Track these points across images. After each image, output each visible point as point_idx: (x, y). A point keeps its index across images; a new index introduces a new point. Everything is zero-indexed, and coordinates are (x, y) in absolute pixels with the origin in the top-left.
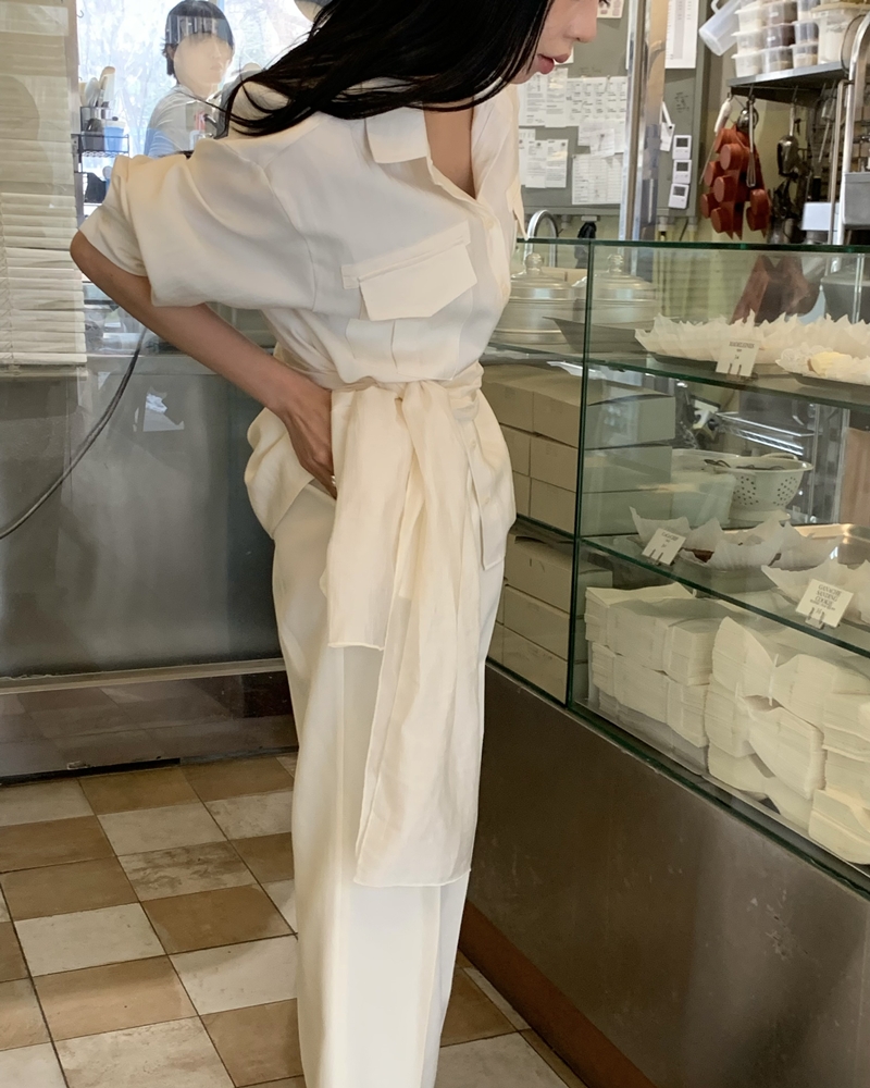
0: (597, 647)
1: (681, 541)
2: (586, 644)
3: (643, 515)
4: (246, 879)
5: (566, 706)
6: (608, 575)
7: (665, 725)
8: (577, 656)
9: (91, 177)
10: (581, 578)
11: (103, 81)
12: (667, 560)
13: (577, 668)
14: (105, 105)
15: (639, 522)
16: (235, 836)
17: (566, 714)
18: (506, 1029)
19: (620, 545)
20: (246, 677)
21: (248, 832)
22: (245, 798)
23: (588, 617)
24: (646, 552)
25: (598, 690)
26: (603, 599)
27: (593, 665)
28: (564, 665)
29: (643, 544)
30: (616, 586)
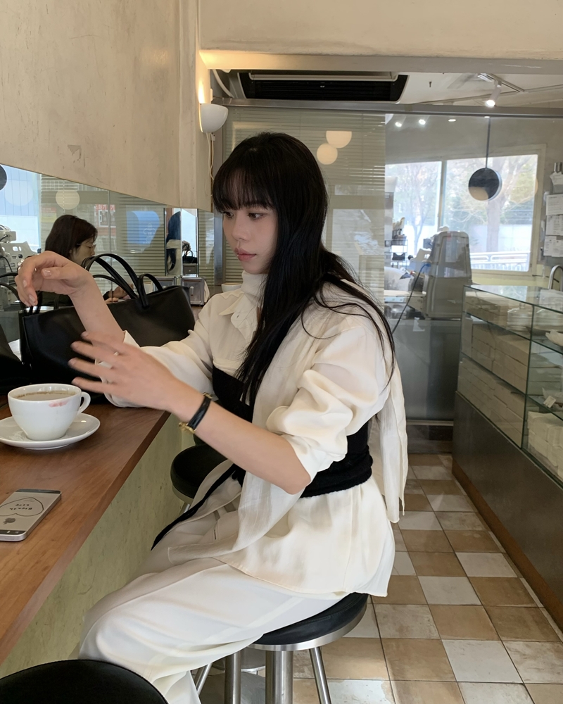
0: (530, 431)
1: (555, 400)
2: (528, 429)
3: (546, 389)
4: (421, 492)
5: (521, 449)
6: (537, 408)
7: (547, 458)
8: (525, 433)
9: (394, 254)
10: (527, 408)
11: (401, 222)
12: (550, 406)
13: (525, 437)
14: (401, 230)
15: (544, 392)
16: (419, 478)
17: (521, 451)
19: (538, 400)
20: (430, 426)
21: (424, 478)
22: (425, 467)
23: (528, 420)
24: (544, 403)
25: (531, 446)
26: (533, 415)
27: (529, 436)
28: (521, 435)
29: (545, 400)
30: (540, 412)
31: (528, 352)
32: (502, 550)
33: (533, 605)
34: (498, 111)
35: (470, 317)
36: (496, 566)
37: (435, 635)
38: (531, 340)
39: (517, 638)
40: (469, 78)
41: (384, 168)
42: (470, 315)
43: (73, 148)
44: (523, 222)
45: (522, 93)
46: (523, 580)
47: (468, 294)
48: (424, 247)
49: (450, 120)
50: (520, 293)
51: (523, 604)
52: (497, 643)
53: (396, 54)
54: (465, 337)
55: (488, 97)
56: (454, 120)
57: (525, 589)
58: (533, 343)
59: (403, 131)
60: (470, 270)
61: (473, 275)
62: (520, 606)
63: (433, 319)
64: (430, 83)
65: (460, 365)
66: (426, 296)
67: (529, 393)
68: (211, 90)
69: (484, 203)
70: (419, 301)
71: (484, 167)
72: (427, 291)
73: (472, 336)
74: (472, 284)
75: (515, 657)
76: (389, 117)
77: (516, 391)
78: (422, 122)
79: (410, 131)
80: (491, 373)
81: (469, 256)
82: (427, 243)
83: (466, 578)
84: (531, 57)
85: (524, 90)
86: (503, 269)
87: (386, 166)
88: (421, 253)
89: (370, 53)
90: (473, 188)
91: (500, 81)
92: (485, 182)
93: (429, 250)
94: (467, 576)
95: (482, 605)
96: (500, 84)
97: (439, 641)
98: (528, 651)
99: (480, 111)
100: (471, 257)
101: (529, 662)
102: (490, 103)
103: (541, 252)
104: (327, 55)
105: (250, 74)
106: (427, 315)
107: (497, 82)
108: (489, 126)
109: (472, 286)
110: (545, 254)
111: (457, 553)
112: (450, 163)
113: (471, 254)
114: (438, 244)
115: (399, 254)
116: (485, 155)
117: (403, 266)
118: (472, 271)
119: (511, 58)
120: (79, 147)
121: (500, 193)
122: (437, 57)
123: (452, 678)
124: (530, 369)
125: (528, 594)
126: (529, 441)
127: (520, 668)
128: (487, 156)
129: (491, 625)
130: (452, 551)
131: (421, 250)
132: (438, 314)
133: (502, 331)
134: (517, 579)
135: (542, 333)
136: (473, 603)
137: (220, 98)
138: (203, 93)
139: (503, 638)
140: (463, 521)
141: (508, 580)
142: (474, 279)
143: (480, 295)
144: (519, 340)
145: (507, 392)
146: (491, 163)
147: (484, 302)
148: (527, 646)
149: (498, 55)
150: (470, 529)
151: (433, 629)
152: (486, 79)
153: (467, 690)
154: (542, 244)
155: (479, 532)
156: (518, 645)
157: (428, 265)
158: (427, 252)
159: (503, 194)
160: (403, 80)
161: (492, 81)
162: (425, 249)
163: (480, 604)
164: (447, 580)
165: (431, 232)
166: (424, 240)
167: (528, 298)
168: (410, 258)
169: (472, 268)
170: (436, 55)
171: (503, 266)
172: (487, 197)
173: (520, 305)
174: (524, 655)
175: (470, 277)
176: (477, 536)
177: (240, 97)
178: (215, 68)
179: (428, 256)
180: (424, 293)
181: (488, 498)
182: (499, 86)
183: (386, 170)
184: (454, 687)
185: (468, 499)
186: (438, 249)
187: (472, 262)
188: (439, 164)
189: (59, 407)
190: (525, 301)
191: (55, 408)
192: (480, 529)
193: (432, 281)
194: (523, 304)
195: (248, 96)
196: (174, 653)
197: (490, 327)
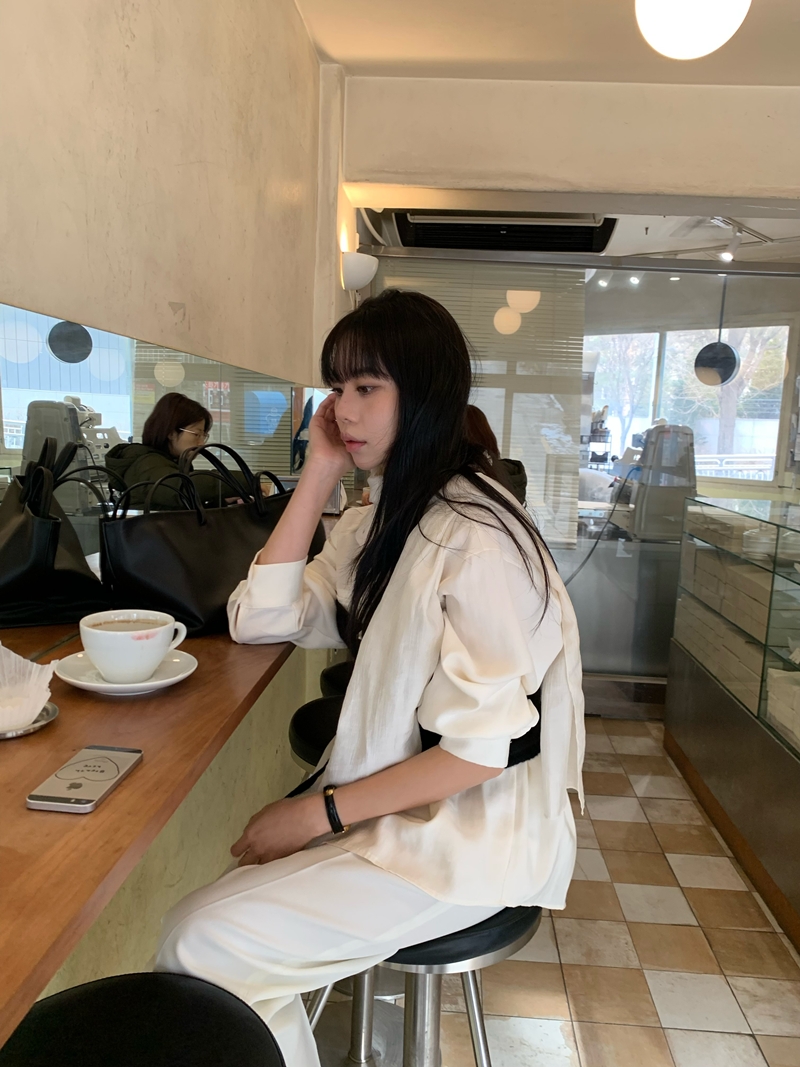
0: (769, 694)
2: (767, 692)
3: (793, 639)
4: (620, 770)
5: (757, 718)
6: (781, 664)
7: (792, 732)
8: (763, 697)
9: (593, 453)
10: (767, 664)
11: (603, 411)
12: (797, 662)
13: (763, 702)
14: (603, 422)
15: (791, 643)
16: (619, 752)
17: (757, 721)
18: (721, 853)
19: (782, 653)
20: (635, 684)
21: (625, 752)
22: (626, 737)
23: (768, 680)
24: (790, 657)
25: (771, 714)
26: (775, 674)
27: (769, 702)
28: (758, 699)
29: (791, 653)
30: (784, 669)
31: (769, 589)
32: (730, 854)
33: (770, 930)
34: (736, 267)
35: (692, 540)
36: (719, 874)
37: (635, 964)
38: (774, 572)
39: (745, 972)
40: (698, 224)
41: (582, 340)
42: (694, 536)
43: (175, 307)
44: (767, 416)
45: (769, 243)
46: (756, 895)
47: (691, 509)
48: (633, 445)
49: (672, 279)
50: (761, 510)
51: (753, 927)
52: (718, 979)
53: (601, 190)
54: (686, 566)
55: (724, 248)
56: (678, 279)
57: (759, 908)
58: (776, 576)
59: (609, 291)
60: (695, 477)
61: (698, 483)
62: (751, 929)
63: (643, 541)
64: (647, 229)
65: (678, 603)
66: (635, 510)
67: (769, 643)
68: (358, 235)
69: (716, 390)
70: (625, 516)
71: (717, 341)
72: (635, 504)
73: (695, 565)
74: (697, 495)
75: (743, 998)
76: (590, 273)
77: (751, 640)
78: (635, 281)
79: (619, 292)
80: (719, 615)
81: (694, 458)
82: (637, 440)
83: (678, 889)
84: (783, 195)
85: (772, 240)
86: (740, 477)
87: (585, 338)
88: (629, 453)
89: (568, 188)
90: (701, 369)
91: (740, 228)
92: (717, 362)
93: (640, 449)
94: (679, 886)
95: (700, 926)
96: (740, 231)
97: (640, 971)
98: (760, 991)
99: (713, 266)
100: (696, 460)
101: (761, 1006)
102: (727, 257)
103: (790, 455)
104: (511, 191)
105: (408, 215)
106: (635, 535)
107: (737, 229)
108: (725, 287)
109: (697, 499)
110: (796, 459)
111: (667, 855)
112: (671, 336)
113: (696, 456)
114: (652, 441)
115: (600, 453)
116: (718, 325)
117: (604, 470)
118: (697, 479)
119: (756, 196)
120: (182, 306)
121: (737, 377)
122: (657, 195)
123: (656, 1022)
124: (772, 612)
125: (762, 915)
126: (769, 708)
127: (749, 1014)
128: (720, 327)
129: (711, 953)
130: (660, 851)
131: (628, 448)
132: (652, 534)
133: (736, 559)
134: (748, 894)
135: (789, 564)
136: (687, 923)
137: (368, 245)
138: (347, 239)
139: (727, 972)
140: (676, 812)
141: (737, 894)
142: (699, 490)
143: (707, 510)
144: (757, 572)
145: (740, 641)
146: (726, 335)
147: (713, 520)
148: (760, 984)
149: (737, 193)
150: (686, 822)
151: (633, 955)
152: (722, 225)
153: (676, 1041)
154: (793, 444)
155: (697, 827)
156: (746, 983)
157: (638, 468)
158: (637, 453)
159: (741, 378)
160: (610, 224)
161: (731, 227)
162: (634, 448)
163: (696, 924)
164: (652, 890)
165: (643, 425)
166: (634, 436)
167: (772, 516)
168: (613, 459)
169: (697, 474)
170: (654, 191)
171: (740, 473)
172: (720, 380)
173: (761, 526)
174: (755, 996)
175: (694, 487)
176: (695, 832)
177: (395, 245)
178: (363, 206)
179: (637, 457)
180: (632, 506)
181: (711, 783)
182: (738, 234)
183: (584, 342)
184: (659, 1035)
185: (685, 783)
186: (652, 448)
187: (698, 467)
188: (657, 335)
189: (145, 641)
190: (767, 520)
191: (139, 642)
192: (700, 823)
193: (643, 489)
194: (764, 524)
195: (405, 244)
196: (278, 970)
197: (720, 554)
